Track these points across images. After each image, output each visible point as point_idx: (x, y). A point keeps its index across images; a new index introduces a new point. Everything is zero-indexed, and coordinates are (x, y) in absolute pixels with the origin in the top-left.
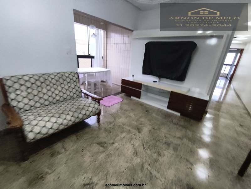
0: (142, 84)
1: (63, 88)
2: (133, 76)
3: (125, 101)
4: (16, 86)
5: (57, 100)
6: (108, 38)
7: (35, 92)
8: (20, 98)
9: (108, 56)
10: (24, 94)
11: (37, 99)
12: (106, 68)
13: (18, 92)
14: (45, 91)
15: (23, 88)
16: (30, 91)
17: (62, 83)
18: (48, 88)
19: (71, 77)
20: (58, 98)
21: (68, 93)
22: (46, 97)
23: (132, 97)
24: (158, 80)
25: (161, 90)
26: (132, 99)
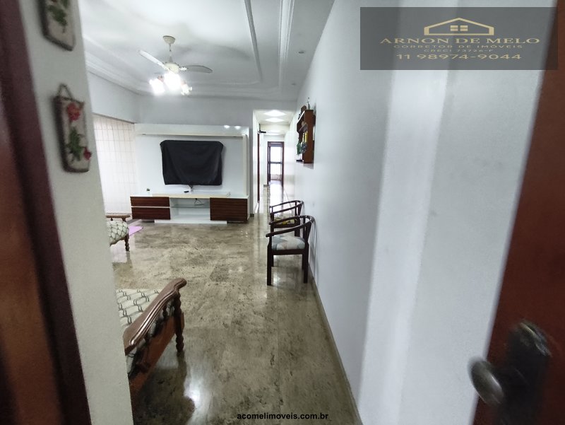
0: (168, 198)
2: (148, 190)
3: (147, 228)
23: (156, 221)
24: (189, 189)
25: (198, 203)
26: (157, 224)
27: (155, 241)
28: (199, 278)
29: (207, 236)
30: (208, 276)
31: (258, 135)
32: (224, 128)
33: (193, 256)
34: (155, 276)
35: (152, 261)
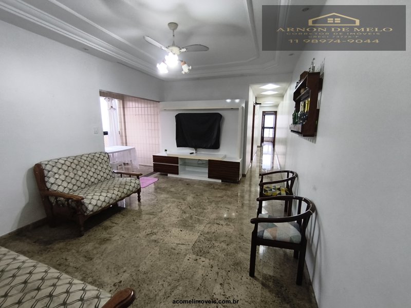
0: (177, 158)
1: (96, 169)
2: (166, 150)
3: (161, 180)
4: (55, 170)
5: (92, 182)
6: (125, 109)
7: (72, 175)
8: (59, 182)
9: (127, 130)
10: (63, 177)
11: (74, 181)
12: (126, 145)
13: (57, 176)
14: (80, 173)
15: (61, 171)
16: (67, 174)
17: (94, 165)
18: (83, 170)
19: (102, 157)
20: (93, 180)
21: (102, 174)
22: (82, 179)
23: (169, 175)
24: (194, 152)
25: (200, 162)
26: (170, 177)
27: (162, 194)
28: (182, 246)
29: (202, 195)
30: (191, 244)
31: (254, 106)
32: (226, 102)
33: (185, 216)
34: (148, 234)
35: (151, 216)
